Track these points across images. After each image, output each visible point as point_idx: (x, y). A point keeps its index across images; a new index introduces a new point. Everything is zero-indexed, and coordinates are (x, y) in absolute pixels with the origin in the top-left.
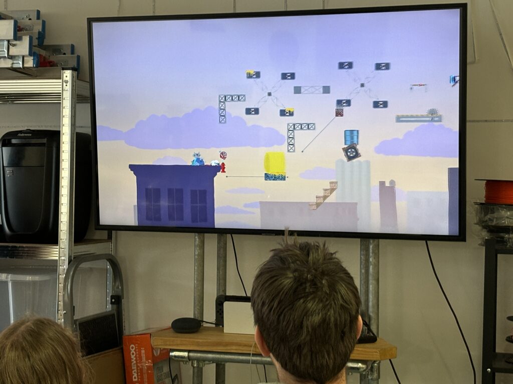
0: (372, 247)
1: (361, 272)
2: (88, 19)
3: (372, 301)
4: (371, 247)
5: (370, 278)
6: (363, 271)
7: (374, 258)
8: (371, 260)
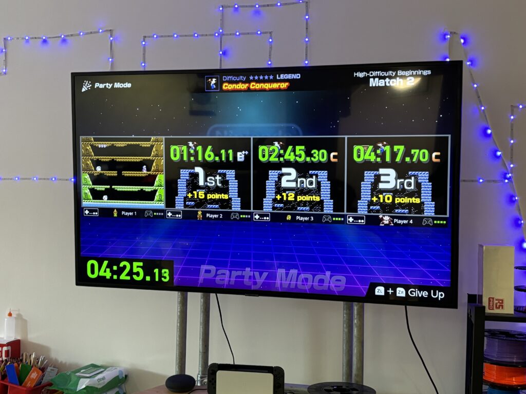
0: (358, 309)
1: (343, 331)
2: (72, 74)
3: (357, 364)
4: (355, 308)
5: (355, 340)
6: (346, 330)
7: (359, 320)
8: (355, 321)
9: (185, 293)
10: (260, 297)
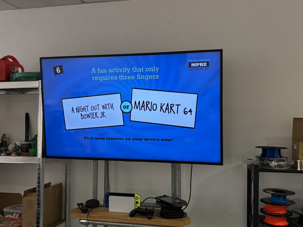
2: (40, 58)
4: (177, 166)
8: (177, 172)
9: (97, 161)
10: (132, 162)
